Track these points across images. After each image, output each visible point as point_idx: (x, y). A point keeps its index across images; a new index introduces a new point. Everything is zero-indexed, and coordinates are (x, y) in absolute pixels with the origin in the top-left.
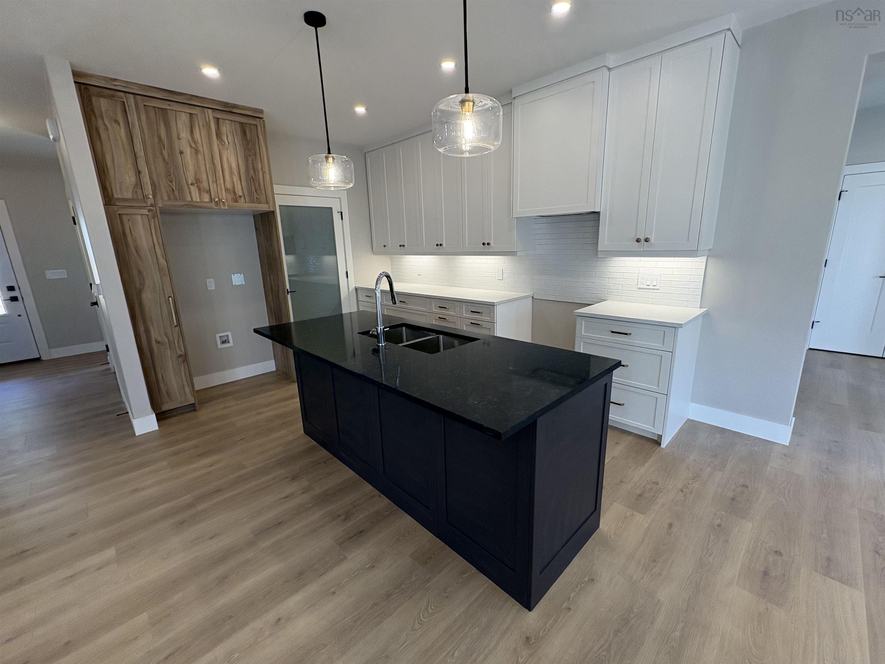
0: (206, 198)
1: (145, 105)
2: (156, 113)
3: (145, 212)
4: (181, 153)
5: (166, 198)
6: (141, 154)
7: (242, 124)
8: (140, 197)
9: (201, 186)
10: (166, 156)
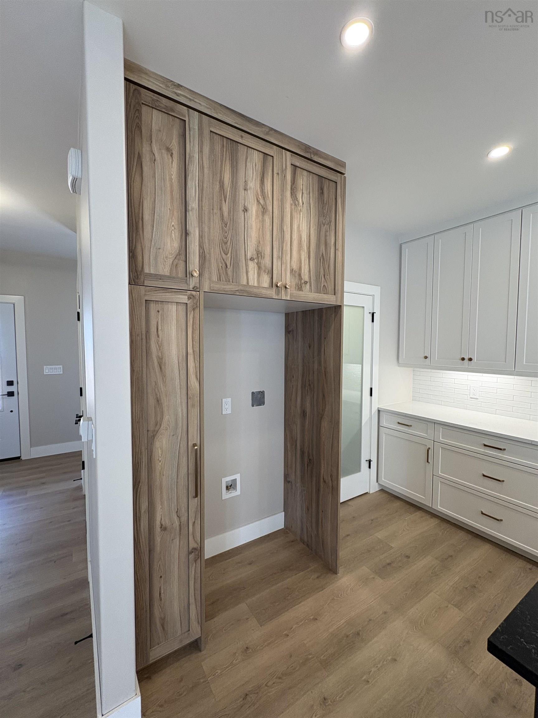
0: (265, 281)
1: (211, 131)
2: (223, 146)
3: (183, 298)
4: (246, 210)
7: (320, 178)
9: (263, 262)
10: (226, 214)
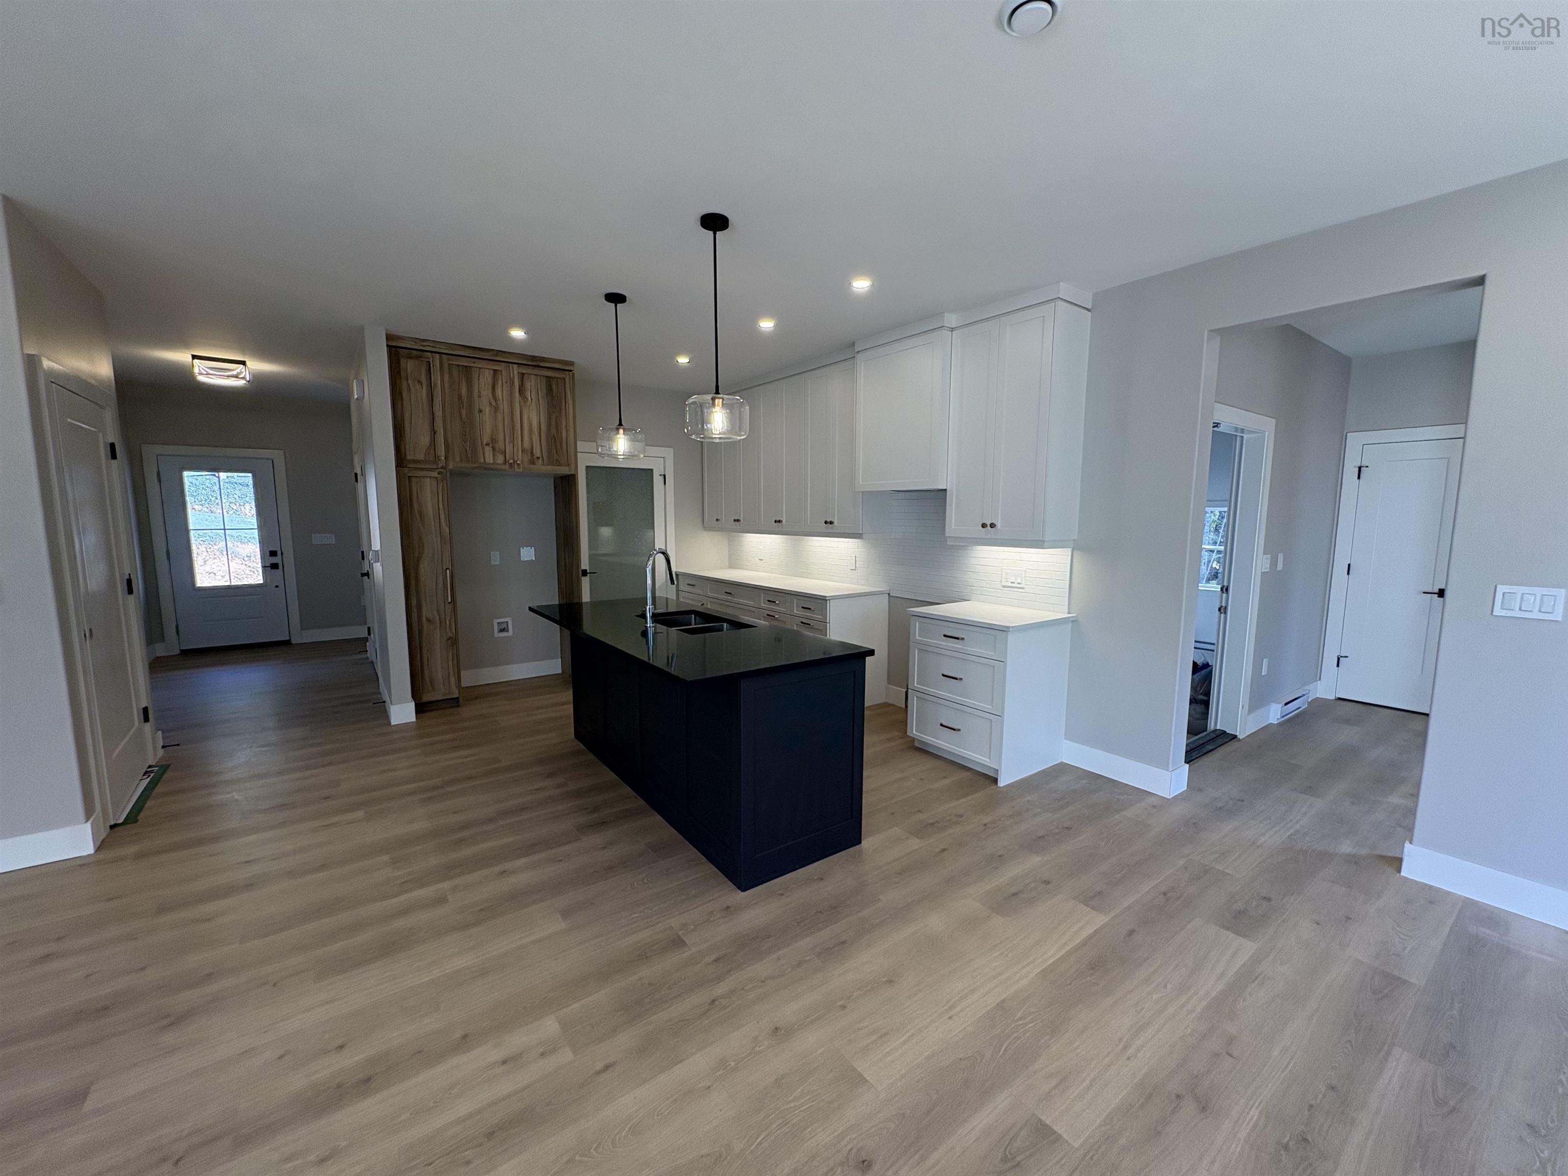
0: (500, 459)
1: (449, 364)
2: (459, 371)
3: (435, 474)
4: (480, 411)
5: (458, 459)
6: (439, 413)
7: (548, 378)
8: (432, 459)
9: (497, 446)
10: (464, 416)
